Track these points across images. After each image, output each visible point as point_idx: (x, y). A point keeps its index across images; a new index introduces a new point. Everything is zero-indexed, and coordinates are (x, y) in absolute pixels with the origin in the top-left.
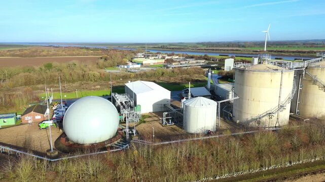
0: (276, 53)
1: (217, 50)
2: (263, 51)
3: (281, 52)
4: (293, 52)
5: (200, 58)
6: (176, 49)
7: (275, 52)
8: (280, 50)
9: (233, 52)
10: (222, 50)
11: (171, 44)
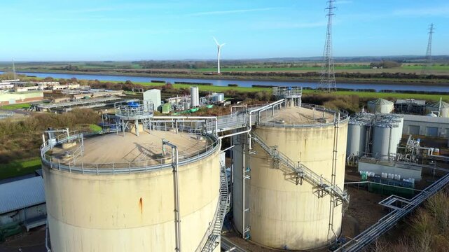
0: (232, 77)
1: (154, 72)
2: (217, 74)
3: (238, 74)
4: (252, 74)
5: (116, 87)
6: (91, 71)
7: (231, 74)
8: (237, 72)
9: (176, 75)
10: (162, 72)
11: (88, 64)
